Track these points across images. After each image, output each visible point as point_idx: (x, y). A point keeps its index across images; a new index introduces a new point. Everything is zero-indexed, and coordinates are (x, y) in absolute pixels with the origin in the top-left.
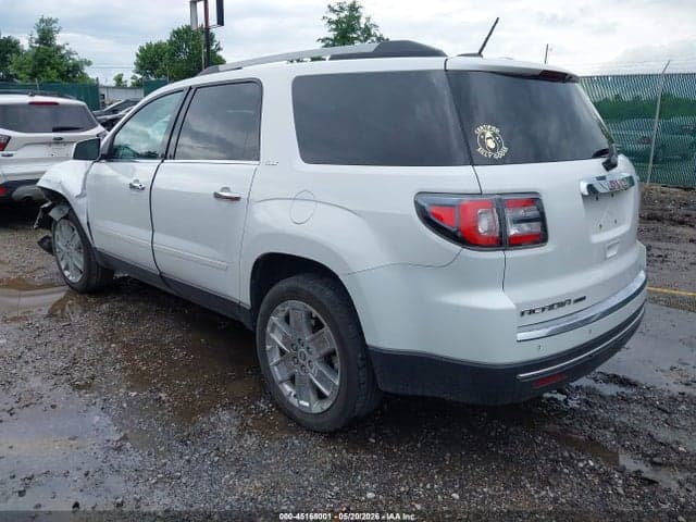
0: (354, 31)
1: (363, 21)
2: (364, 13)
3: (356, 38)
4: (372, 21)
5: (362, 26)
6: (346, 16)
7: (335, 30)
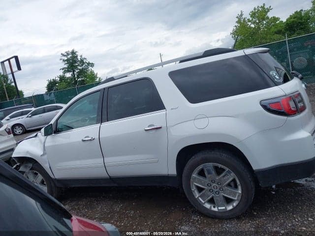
0: (76, 62)
1: (79, 58)
2: (79, 54)
3: (78, 66)
4: (83, 57)
5: (79, 60)
6: (71, 57)
7: (67, 64)
